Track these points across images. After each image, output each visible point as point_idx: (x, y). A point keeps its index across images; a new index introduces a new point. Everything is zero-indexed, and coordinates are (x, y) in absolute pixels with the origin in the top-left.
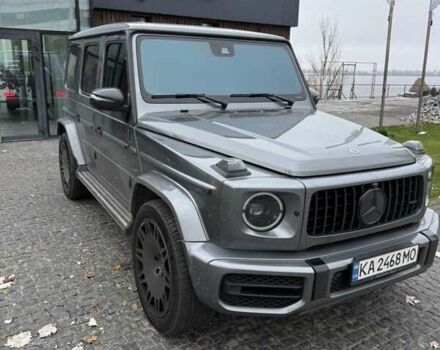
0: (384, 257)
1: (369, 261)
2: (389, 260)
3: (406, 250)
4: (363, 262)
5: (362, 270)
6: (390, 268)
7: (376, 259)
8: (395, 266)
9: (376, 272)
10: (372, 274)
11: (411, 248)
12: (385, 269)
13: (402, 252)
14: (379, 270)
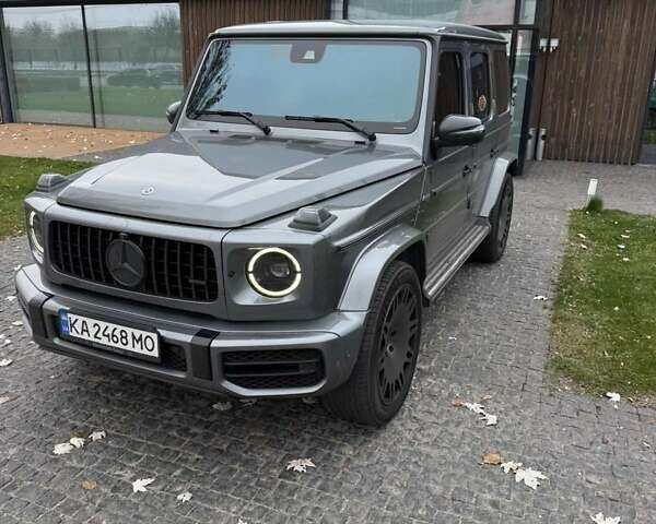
0: (103, 325)
1: (81, 319)
2: (109, 332)
3: (137, 333)
4: (74, 317)
5: (72, 326)
6: (112, 344)
7: (91, 322)
8: (119, 345)
9: (92, 339)
10: (85, 336)
11: (145, 334)
12: (104, 341)
13: (129, 331)
14: (95, 337)
